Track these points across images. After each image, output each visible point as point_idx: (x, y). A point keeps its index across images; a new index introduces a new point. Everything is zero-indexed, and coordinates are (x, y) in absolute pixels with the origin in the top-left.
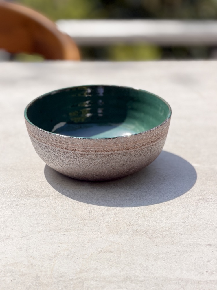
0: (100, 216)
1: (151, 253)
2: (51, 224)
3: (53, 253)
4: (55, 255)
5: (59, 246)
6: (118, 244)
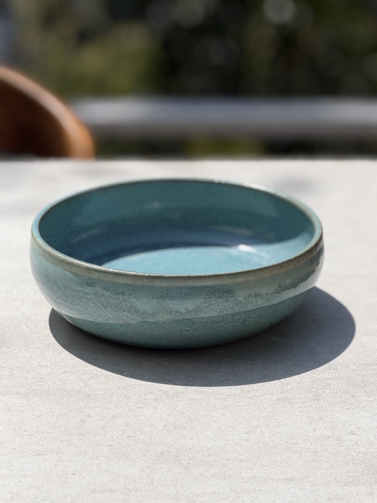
0: (99, 428)
1: (184, 493)
2: (11, 441)
3: (9, 493)
4: (13, 497)
5: (21, 482)
6: (127, 477)
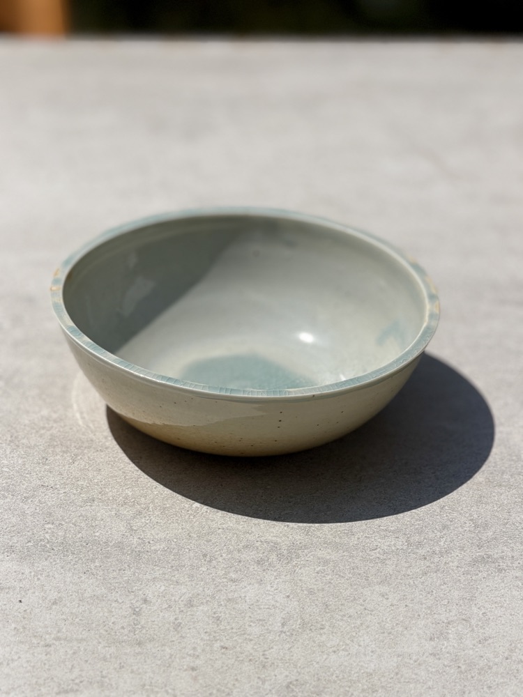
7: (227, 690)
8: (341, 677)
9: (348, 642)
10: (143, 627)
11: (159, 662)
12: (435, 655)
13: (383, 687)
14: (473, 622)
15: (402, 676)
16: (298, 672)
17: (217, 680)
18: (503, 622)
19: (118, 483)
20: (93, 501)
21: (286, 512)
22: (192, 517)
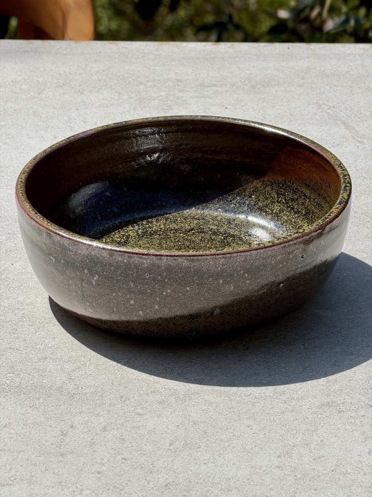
7: (121, 487)
8: (207, 480)
9: (216, 457)
10: (67, 444)
11: (74, 468)
12: (279, 468)
13: (236, 488)
14: (312, 446)
15: (252, 481)
16: (175, 476)
17: (115, 480)
18: (335, 446)
19: (66, 347)
20: (46, 359)
21: (187, 369)
22: (117, 371)
